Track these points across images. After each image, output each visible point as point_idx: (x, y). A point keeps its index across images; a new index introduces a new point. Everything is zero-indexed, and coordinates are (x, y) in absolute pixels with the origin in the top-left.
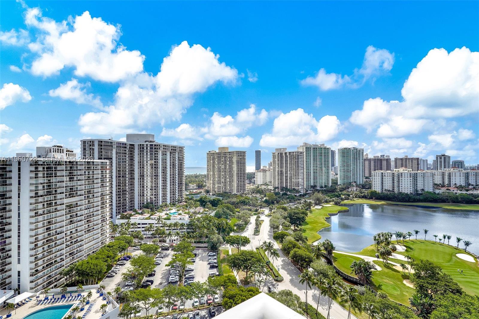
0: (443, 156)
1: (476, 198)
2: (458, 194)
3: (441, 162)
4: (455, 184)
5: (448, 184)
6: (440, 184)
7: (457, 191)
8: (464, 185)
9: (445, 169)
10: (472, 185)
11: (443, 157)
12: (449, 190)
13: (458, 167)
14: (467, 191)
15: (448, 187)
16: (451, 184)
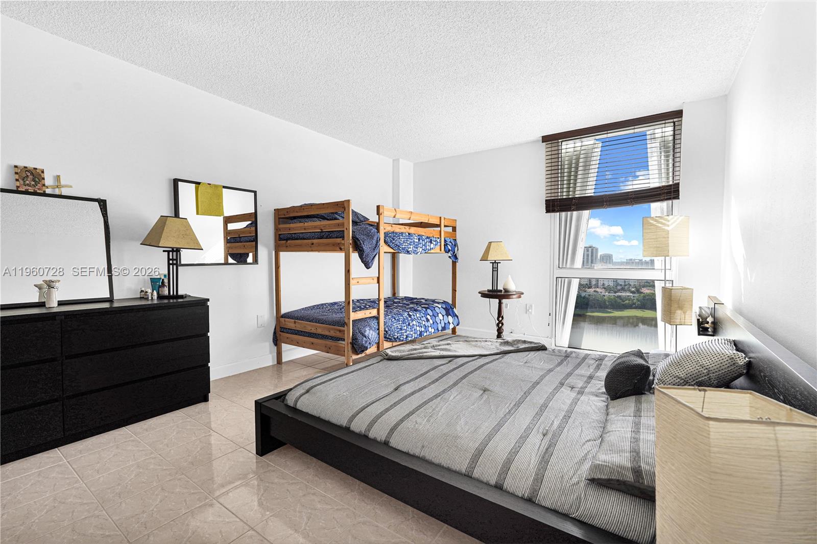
0: (590, 247)
1: (624, 302)
2: (605, 297)
3: (588, 255)
4: (603, 283)
5: (595, 285)
6: (587, 284)
7: (605, 292)
8: (612, 284)
9: (593, 265)
10: (621, 285)
11: (590, 249)
12: (597, 292)
13: (606, 263)
14: (615, 292)
15: (595, 288)
16: (599, 284)
